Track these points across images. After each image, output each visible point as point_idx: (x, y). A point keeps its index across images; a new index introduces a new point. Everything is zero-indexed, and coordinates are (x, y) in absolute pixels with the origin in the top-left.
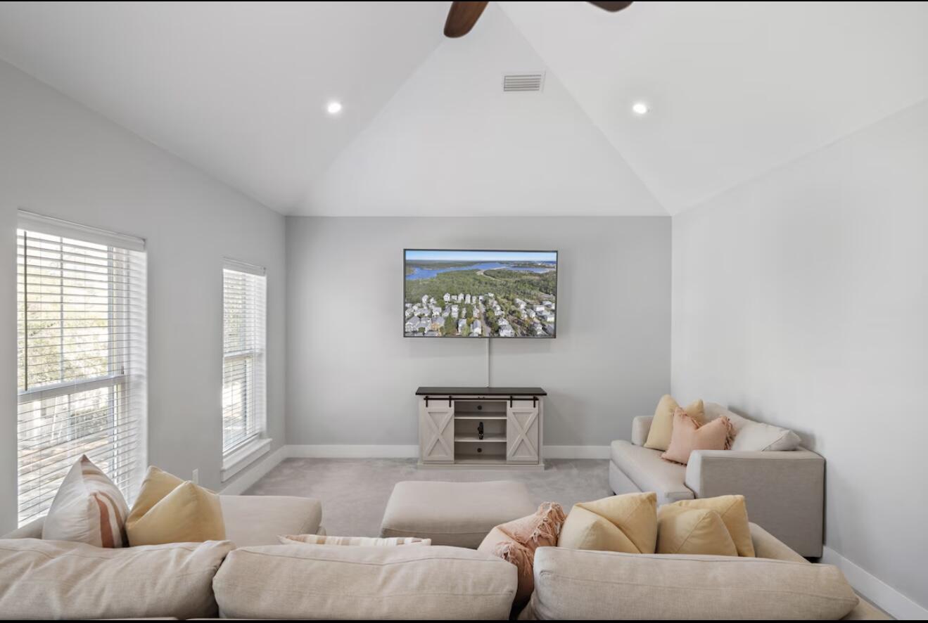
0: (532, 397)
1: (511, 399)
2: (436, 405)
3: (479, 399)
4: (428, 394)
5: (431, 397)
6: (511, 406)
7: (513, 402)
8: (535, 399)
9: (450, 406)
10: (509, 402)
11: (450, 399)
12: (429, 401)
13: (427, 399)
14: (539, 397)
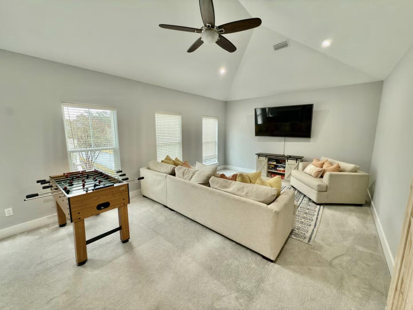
0: (296, 159)
1: (288, 159)
2: (261, 158)
3: (276, 158)
4: (259, 155)
5: (260, 155)
6: (287, 161)
7: (288, 160)
8: (297, 160)
9: (266, 159)
10: (287, 160)
11: (266, 157)
12: (259, 157)
13: (259, 156)
14: (298, 159)
